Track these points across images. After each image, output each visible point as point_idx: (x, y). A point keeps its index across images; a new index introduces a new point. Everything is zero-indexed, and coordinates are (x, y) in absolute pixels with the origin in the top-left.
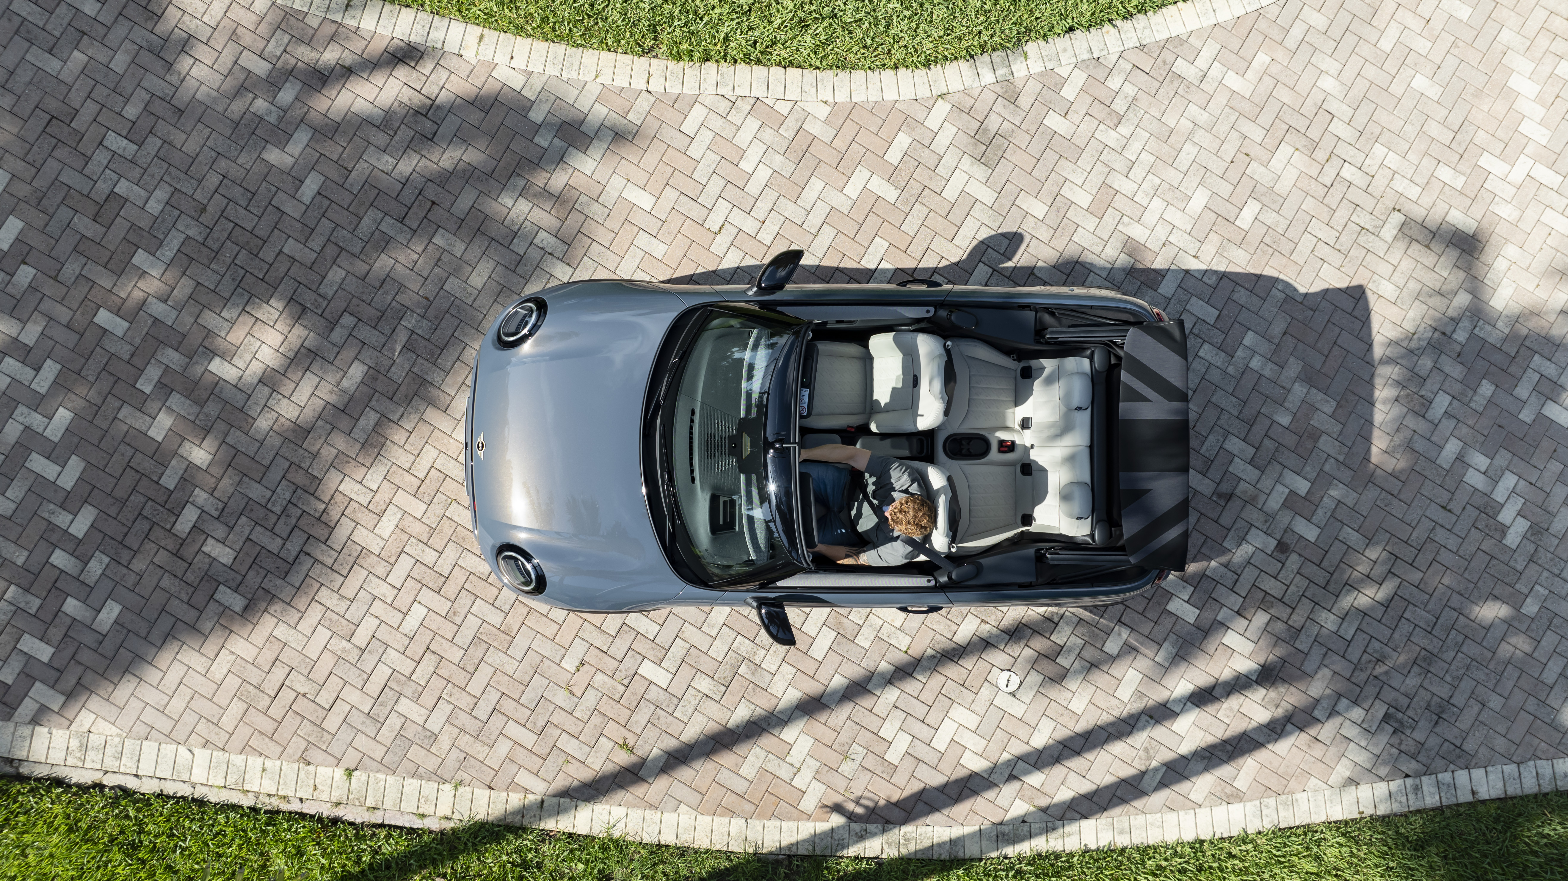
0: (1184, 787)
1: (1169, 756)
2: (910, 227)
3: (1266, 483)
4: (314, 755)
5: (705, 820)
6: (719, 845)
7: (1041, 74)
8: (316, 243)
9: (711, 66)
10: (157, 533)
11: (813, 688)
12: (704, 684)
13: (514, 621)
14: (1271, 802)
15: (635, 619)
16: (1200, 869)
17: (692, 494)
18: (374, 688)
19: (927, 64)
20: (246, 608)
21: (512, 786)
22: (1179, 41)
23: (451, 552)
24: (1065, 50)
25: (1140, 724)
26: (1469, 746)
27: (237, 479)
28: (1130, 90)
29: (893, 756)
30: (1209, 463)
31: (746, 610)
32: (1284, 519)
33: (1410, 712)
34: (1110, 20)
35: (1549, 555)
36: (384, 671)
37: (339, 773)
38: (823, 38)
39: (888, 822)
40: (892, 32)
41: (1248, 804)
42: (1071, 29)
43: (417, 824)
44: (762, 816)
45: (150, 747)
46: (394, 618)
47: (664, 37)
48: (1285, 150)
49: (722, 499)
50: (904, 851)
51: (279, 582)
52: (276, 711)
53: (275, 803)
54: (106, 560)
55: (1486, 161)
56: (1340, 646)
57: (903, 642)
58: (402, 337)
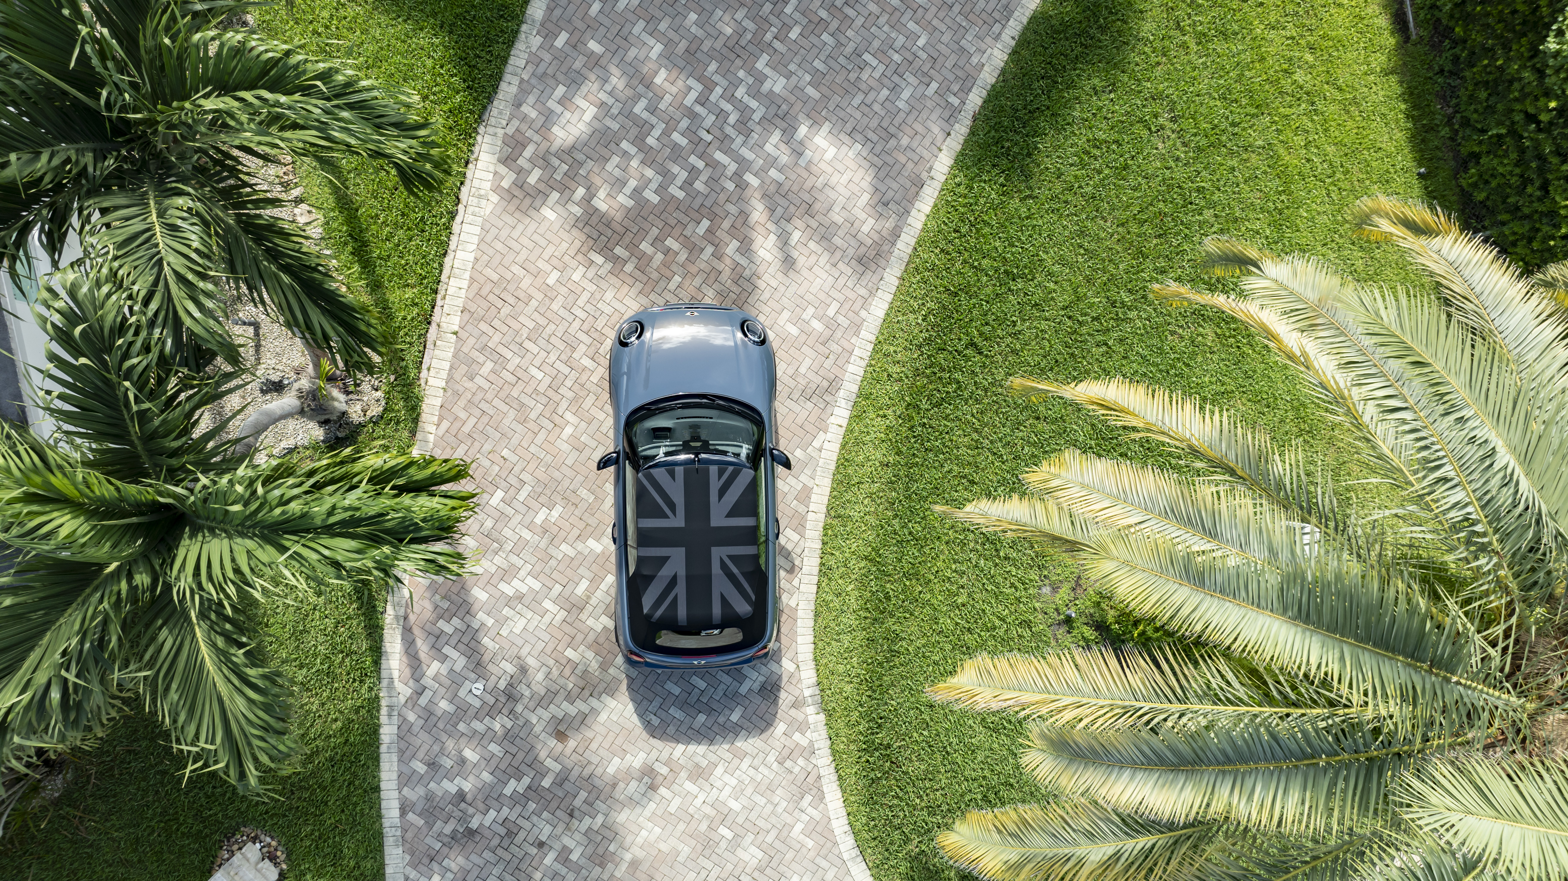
3: (578, 836)
4: (467, 316)
7: (807, 722)
9: (820, 545)
13: (531, 425)
14: (399, 833)
16: (365, 790)
18: (501, 349)
19: (815, 660)
22: (822, 798)
23: (570, 395)
24: (820, 735)
28: (796, 770)
29: (441, 623)
30: (591, 805)
32: (557, 845)
34: (834, 760)
36: (509, 355)
37: (456, 328)
38: (831, 605)
39: (405, 619)
40: (833, 642)
41: (398, 819)
42: (831, 738)
43: (424, 366)
45: (477, 230)
46: (537, 363)
47: (835, 521)
48: (760, 854)
52: (491, 297)
53: (441, 293)
57: (504, 632)
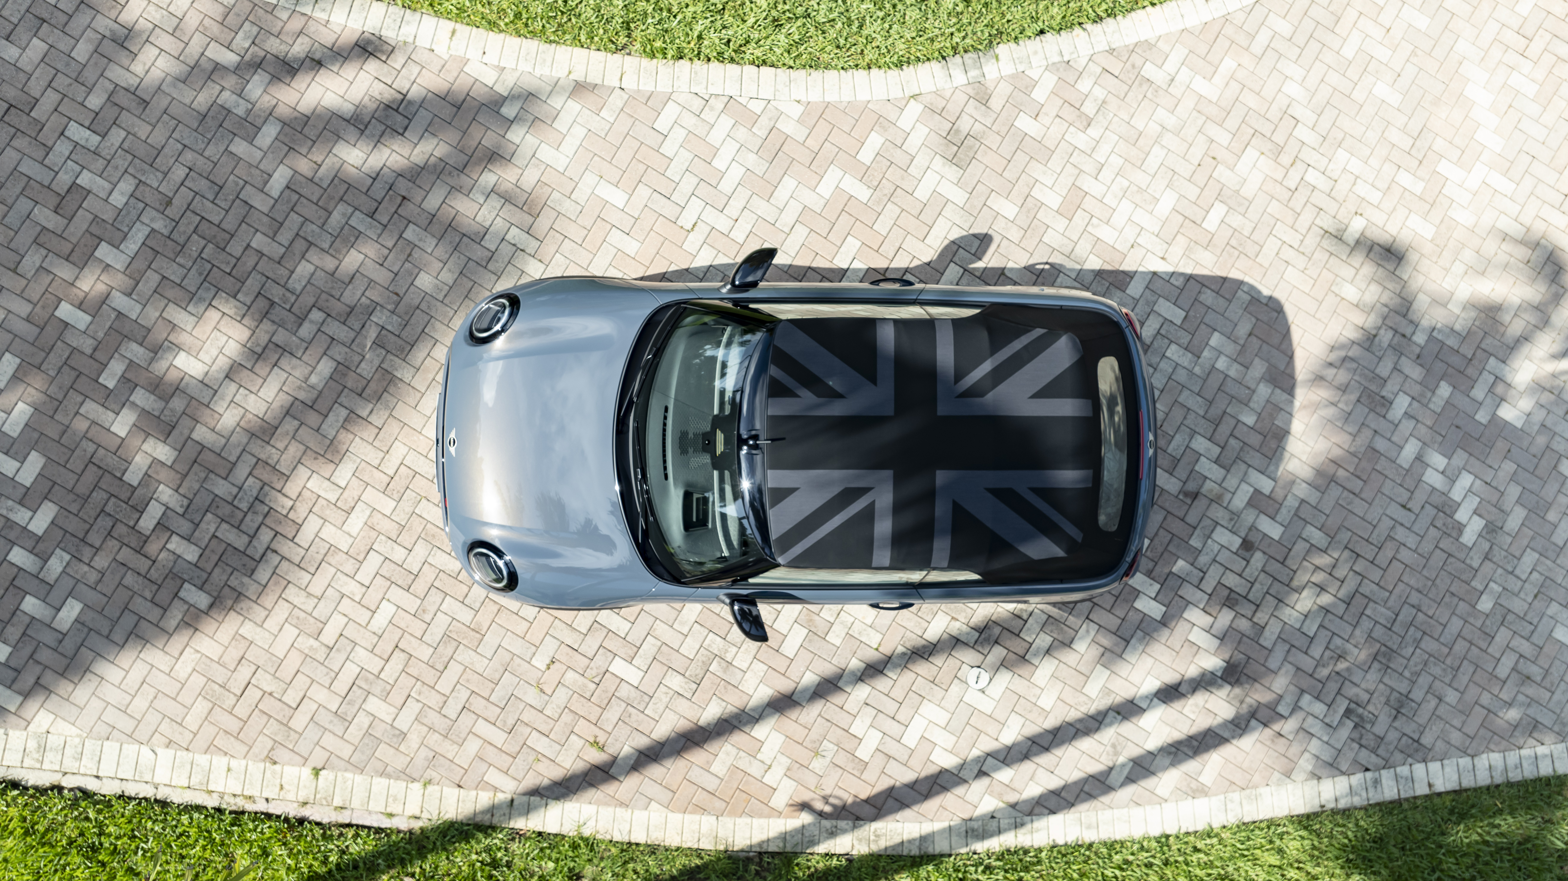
0: (1150, 783)
1: (1136, 752)
2: (882, 226)
3: (1231, 482)
4: (281, 754)
5: (675, 818)
6: (689, 842)
7: (1013, 76)
8: (285, 236)
9: (684, 63)
10: (121, 529)
11: (785, 686)
12: (675, 682)
13: (484, 619)
14: (1236, 796)
15: (605, 616)
16: (1166, 863)
17: (665, 491)
18: (341, 686)
19: (899, 65)
20: (211, 606)
21: (482, 784)
22: (1148, 45)
23: (421, 550)
24: (1036, 53)
25: (1107, 720)
26: (1427, 740)
27: (203, 475)
28: (1099, 93)
29: (864, 753)
30: (1176, 461)
31: (718, 607)
32: (1249, 517)
33: (1370, 708)
34: (1080, 24)
35: (1503, 553)
36: (350, 671)
37: (307, 772)
38: (796, 37)
39: (858, 818)
40: (865, 32)
41: (1214, 799)
42: (1042, 32)
43: (385, 823)
44: (733, 814)
45: (111, 748)
46: (362, 616)
47: (637, 34)
48: (1251, 154)
49: (695, 496)
50: (874, 848)
51: (246, 580)
52: (242, 710)
53: (241, 803)
54: (67, 557)
55: (1444, 167)
56: (1302, 642)
57: (874, 639)
58: (372, 333)
